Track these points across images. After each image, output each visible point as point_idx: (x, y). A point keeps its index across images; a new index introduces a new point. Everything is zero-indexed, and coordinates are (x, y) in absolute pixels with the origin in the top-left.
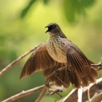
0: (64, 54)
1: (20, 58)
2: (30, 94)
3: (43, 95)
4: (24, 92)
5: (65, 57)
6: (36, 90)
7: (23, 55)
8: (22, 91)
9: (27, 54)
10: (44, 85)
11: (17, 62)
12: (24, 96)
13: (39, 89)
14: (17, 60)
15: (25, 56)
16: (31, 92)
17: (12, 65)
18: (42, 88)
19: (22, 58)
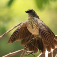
0: (37, 29)
1: (8, 31)
2: (14, 54)
3: (23, 55)
4: (10, 53)
5: (38, 31)
6: (18, 52)
7: (10, 30)
8: (9, 53)
9: (12, 29)
10: (23, 49)
11: (6, 34)
12: (10, 56)
13: (20, 52)
14: (6, 33)
15: (11, 30)
16: (15, 53)
17: (3, 36)
18: (22, 51)
19: (9, 31)
